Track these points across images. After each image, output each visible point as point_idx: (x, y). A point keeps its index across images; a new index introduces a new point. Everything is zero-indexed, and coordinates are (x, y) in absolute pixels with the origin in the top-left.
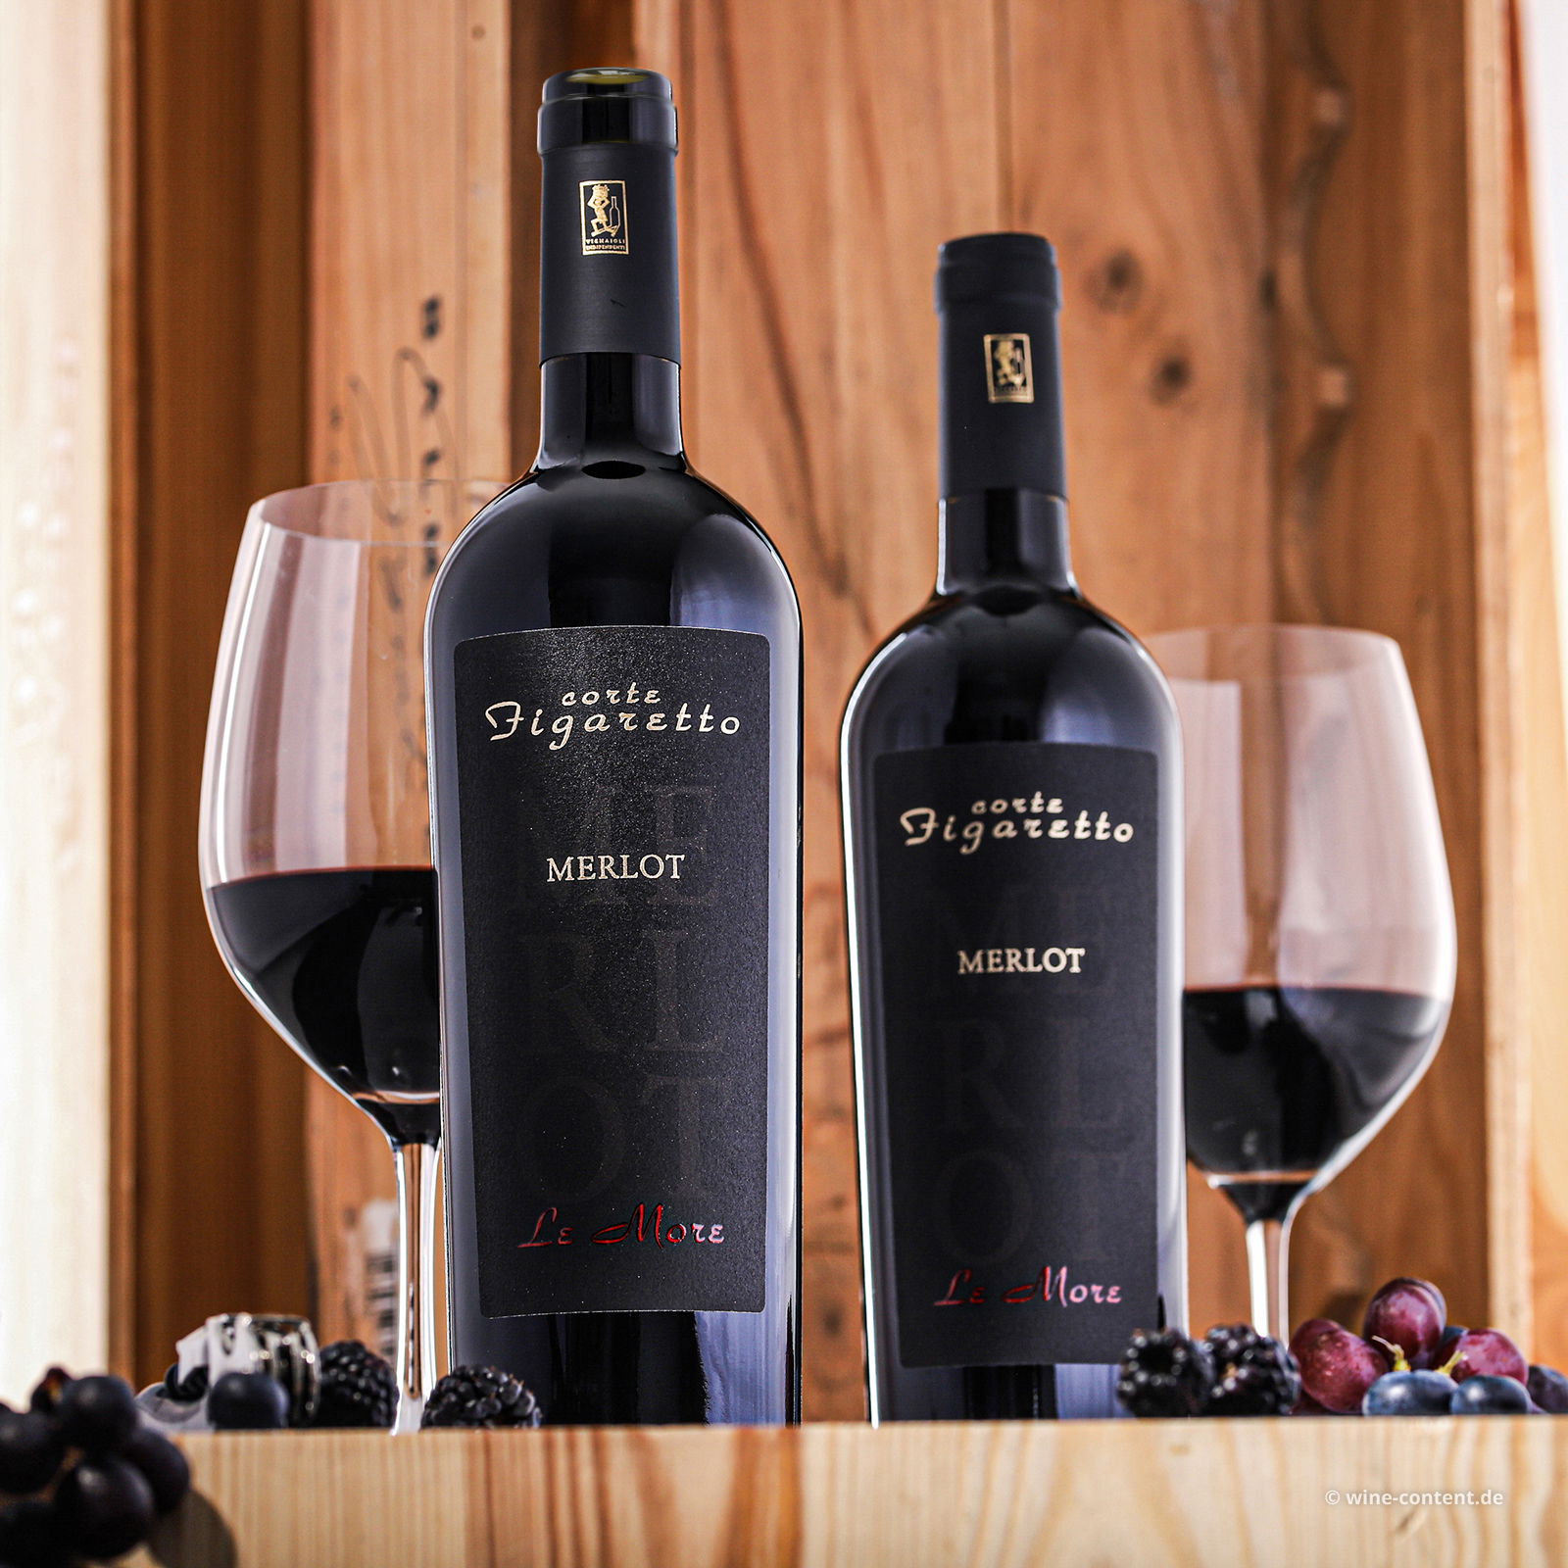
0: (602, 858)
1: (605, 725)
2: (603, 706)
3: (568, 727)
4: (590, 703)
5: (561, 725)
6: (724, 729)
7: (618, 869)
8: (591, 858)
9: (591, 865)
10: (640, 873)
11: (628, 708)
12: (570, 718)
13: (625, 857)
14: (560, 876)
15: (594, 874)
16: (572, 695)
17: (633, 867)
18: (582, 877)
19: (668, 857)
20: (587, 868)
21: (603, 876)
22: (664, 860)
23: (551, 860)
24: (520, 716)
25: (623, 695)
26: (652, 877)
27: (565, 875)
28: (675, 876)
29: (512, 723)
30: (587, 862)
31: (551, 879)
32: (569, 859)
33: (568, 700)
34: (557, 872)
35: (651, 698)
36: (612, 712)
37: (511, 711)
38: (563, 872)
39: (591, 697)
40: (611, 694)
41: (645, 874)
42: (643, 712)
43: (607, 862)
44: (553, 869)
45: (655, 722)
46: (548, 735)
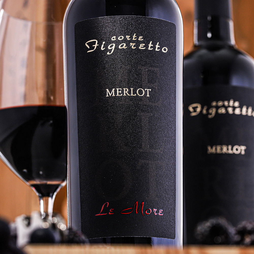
0: (125, 89)
1: (125, 47)
2: (125, 40)
3: (114, 47)
4: (120, 39)
5: (111, 47)
6: (163, 51)
7: (130, 92)
8: (121, 89)
9: (121, 91)
10: (137, 94)
11: (133, 42)
12: (114, 45)
13: (132, 89)
14: (110, 95)
15: (122, 94)
16: (115, 37)
17: (135, 92)
18: (118, 95)
19: (146, 89)
20: (120, 92)
21: (125, 95)
22: (144, 90)
23: (108, 90)
24: (97, 44)
25: (131, 37)
26: (140, 96)
27: (112, 94)
28: (148, 96)
29: (95, 47)
30: (119, 90)
31: (107, 96)
32: (113, 89)
33: (113, 38)
34: (110, 93)
35: (140, 38)
36: (128, 43)
37: (94, 43)
38: (111, 93)
39: (121, 38)
40: (128, 37)
41: (138, 94)
42: (138, 43)
43: (126, 90)
44: (108, 93)
45: (141, 47)
46: (107, 50)
